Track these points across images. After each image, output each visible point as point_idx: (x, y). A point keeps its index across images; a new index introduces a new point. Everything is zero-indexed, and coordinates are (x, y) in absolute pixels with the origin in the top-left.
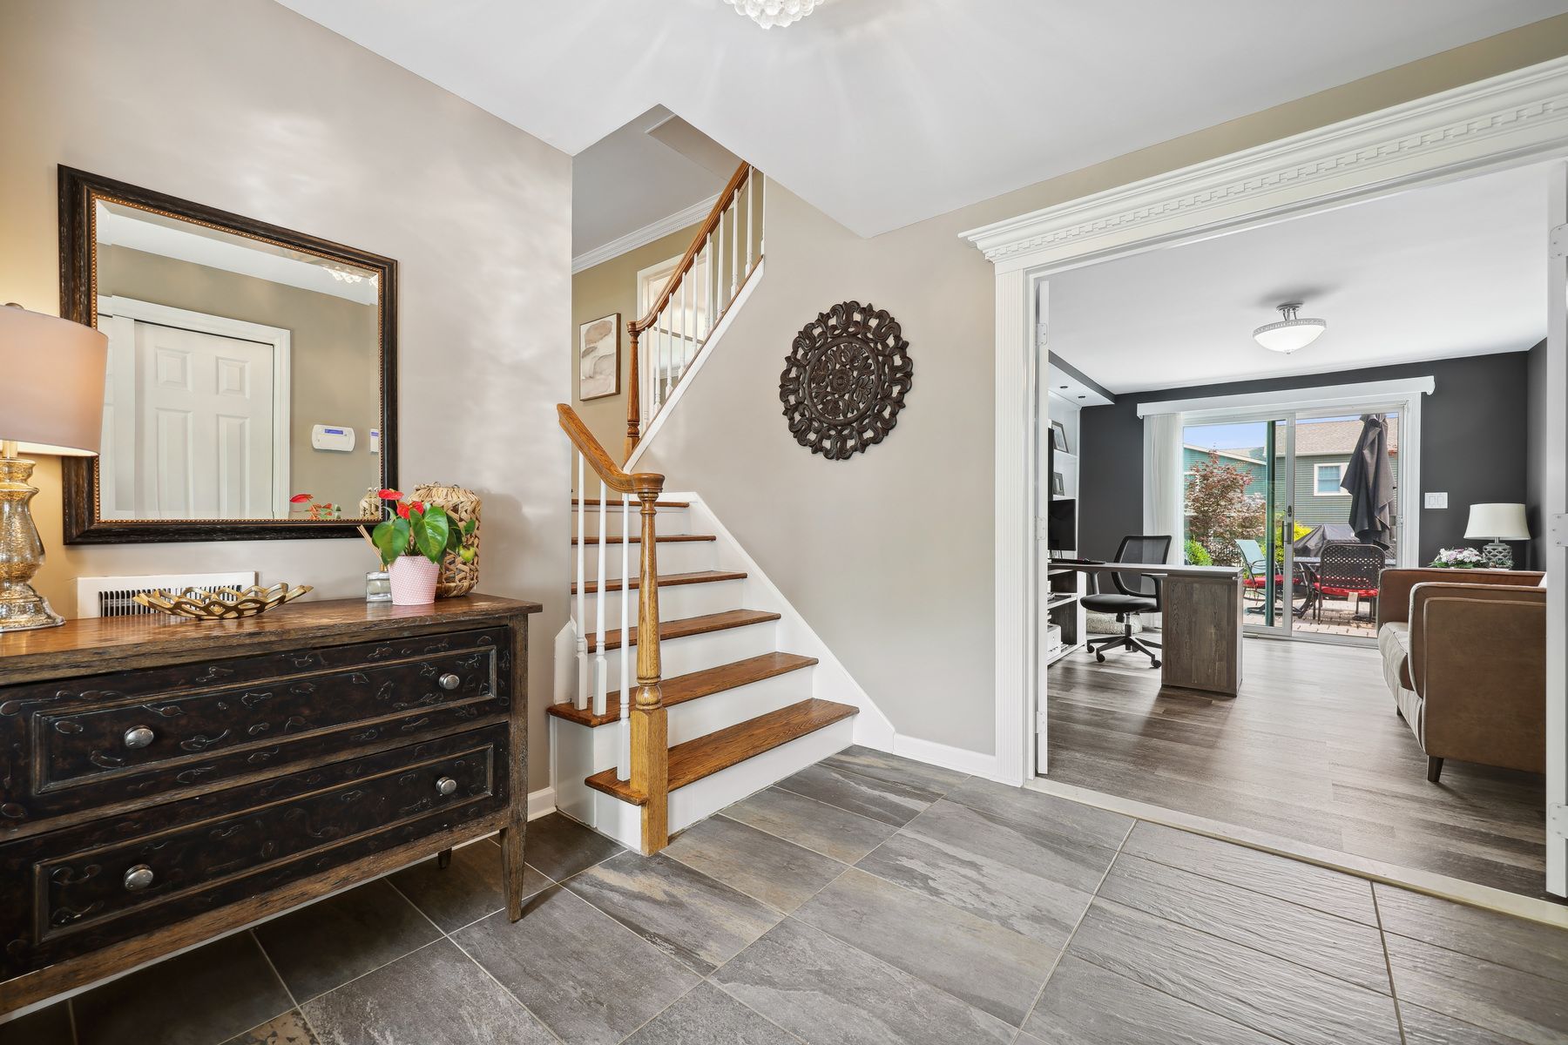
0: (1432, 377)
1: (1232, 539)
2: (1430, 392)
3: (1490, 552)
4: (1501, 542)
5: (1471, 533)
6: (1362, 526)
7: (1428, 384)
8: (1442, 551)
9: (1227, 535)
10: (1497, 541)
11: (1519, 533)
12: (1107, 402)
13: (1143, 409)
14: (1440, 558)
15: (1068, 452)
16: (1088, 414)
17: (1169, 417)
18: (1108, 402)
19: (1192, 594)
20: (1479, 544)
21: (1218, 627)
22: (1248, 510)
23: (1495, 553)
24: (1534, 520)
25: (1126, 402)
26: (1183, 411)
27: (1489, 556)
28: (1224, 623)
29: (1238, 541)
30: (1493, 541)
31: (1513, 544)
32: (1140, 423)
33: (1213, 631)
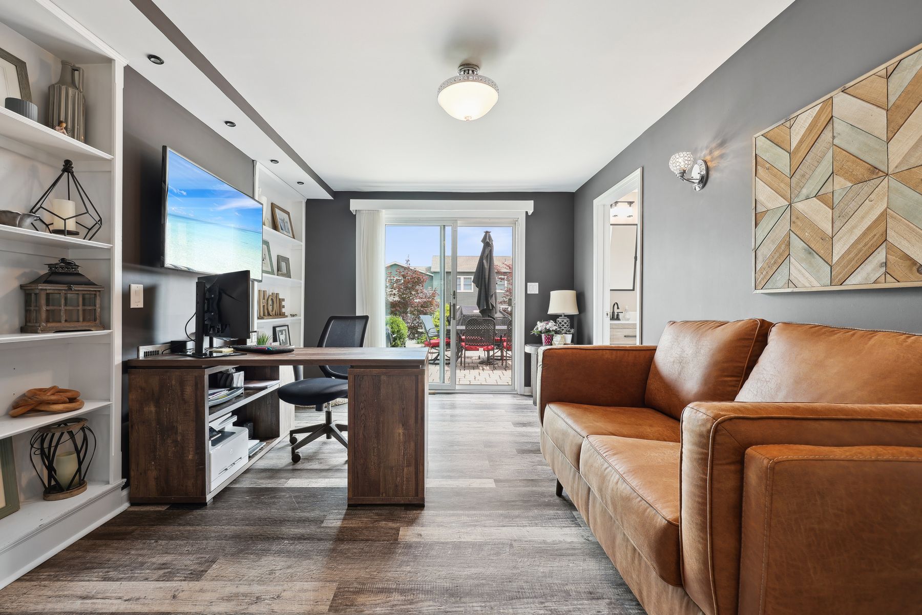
0: (532, 202)
1: (418, 315)
2: (530, 212)
3: (560, 323)
4: (565, 316)
5: (552, 311)
6: (483, 307)
7: (529, 206)
8: (538, 322)
9: (416, 313)
10: (563, 316)
11: (573, 311)
12: (327, 196)
13: (355, 205)
14: (538, 328)
15: (294, 238)
16: (312, 205)
17: (374, 213)
18: (329, 197)
19: (379, 389)
20: (554, 318)
21: (405, 425)
22: (425, 297)
23: (563, 323)
24: (581, 301)
25: (342, 197)
26: (386, 211)
27: (560, 326)
28: (412, 421)
29: (422, 317)
30: (561, 316)
31: (571, 317)
32: (352, 217)
33: (401, 431)
